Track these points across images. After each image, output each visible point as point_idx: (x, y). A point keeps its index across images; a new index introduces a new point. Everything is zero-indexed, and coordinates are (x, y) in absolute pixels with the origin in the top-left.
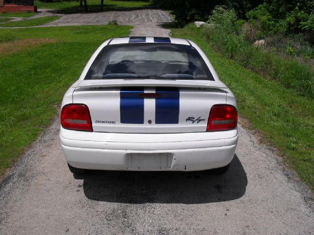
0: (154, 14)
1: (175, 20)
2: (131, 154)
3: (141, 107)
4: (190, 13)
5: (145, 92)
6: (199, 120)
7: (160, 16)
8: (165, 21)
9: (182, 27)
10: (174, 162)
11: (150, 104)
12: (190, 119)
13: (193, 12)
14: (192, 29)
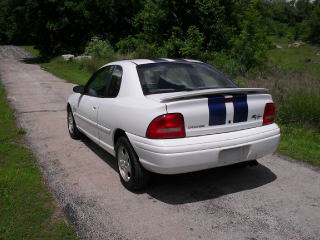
0: (7, 50)
1: (40, 54)
2: (224, 150)
3: (224, 110)
4: (56, 47)
5: (226, 97)
6: (259, 117)
7: (15, 52)
8: (23, 56)
9: (48, 61)
10: (250, 153)
11: (230, 107)
12: (254, 117)
13: (59, 45)
14: (61, 63)
